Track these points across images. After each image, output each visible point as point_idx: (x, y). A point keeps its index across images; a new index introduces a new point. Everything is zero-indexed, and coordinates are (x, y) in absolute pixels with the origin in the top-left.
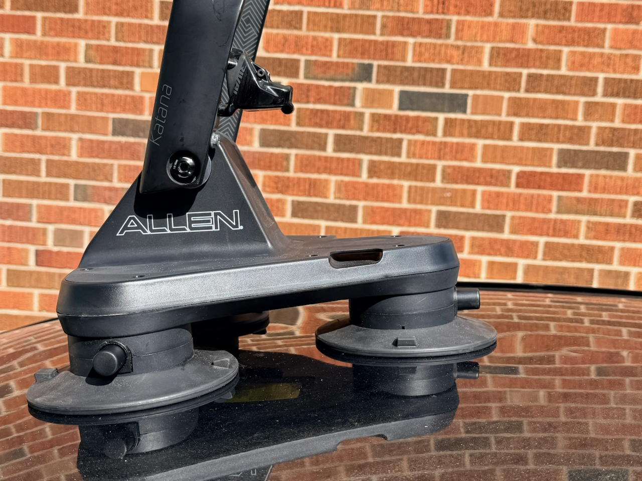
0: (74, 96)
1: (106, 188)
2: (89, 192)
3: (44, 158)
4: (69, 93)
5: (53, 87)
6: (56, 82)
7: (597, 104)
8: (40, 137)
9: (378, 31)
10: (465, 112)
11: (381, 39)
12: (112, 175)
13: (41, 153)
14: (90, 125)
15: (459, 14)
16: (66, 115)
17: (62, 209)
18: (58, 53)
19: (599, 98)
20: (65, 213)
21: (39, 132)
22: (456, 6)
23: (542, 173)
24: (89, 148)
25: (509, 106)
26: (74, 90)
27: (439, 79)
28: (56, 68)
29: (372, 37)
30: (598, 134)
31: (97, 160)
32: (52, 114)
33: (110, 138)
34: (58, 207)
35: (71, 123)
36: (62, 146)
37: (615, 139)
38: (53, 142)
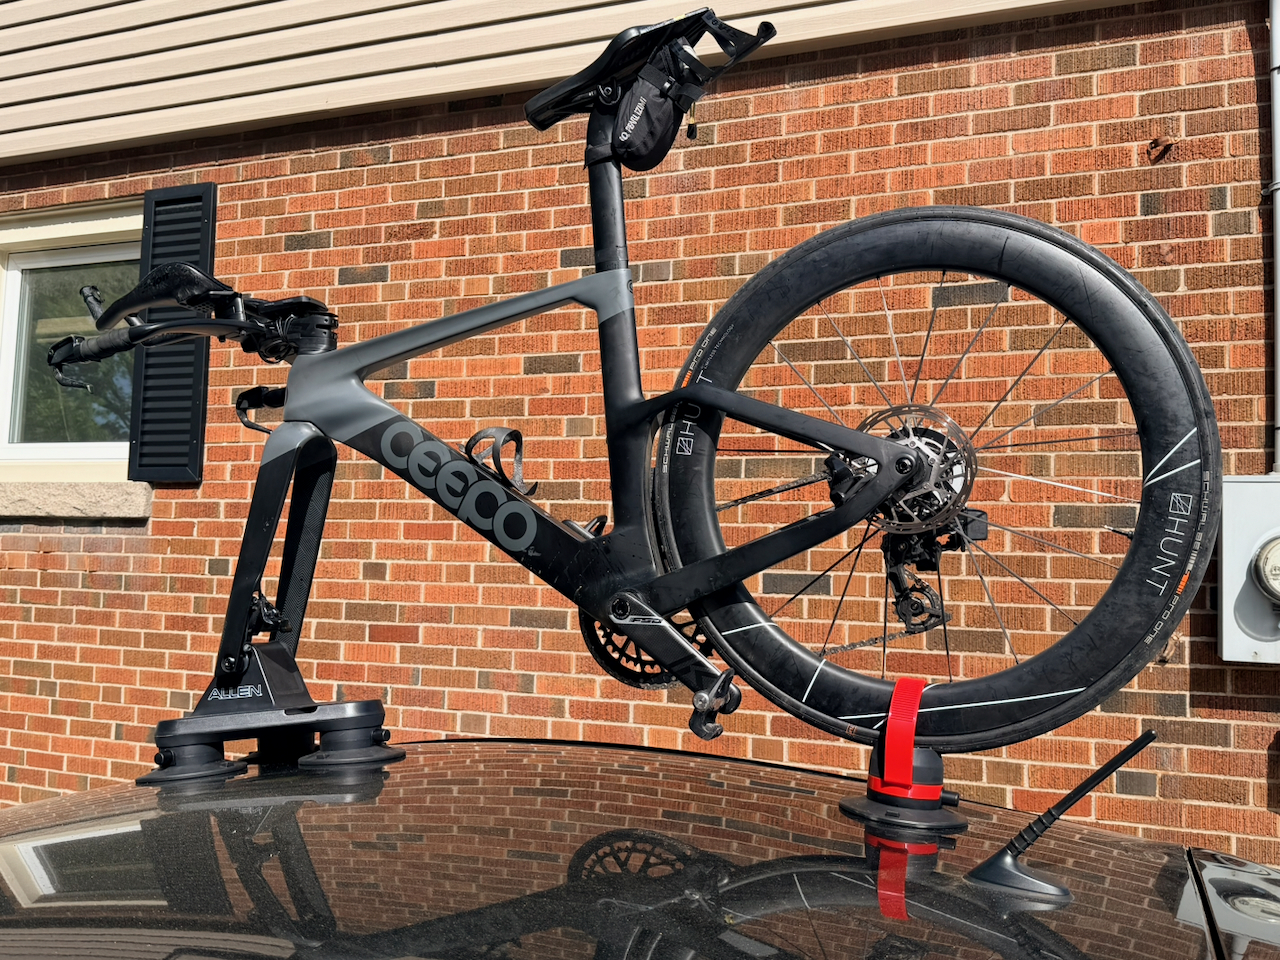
0: (480, 591)
1: (504, 675)
2: (491, 678)
3: (455, 648)
4: (477, 588)
5: (465, 584)
6: (467, 580)
8: (453, 629)
9: (740, 520)
10: (828, 593)
11: (743, 525)
12: (510, 662)
13: (453, 645)
14: (492, 616)
15: (814, 499)
16: (474, 609)
17: (468, 695)
18: (469, 555)
19: (963, 577)
20: (471, 700)
21: (452, 625)
22: (811, 492)
23: (913, 655)
24: (493, 638)
25: (871, 587)
26: (481, 586)
27: (800, 563)
28: (467, 568)
29: (735, 525)
30: (967, 614)
31: (497, 649)
32: (463, 608)
33: (509, 628)
34: (464, 693)
35: (478, 616)
36: (470, 637)
38: (463, 634)
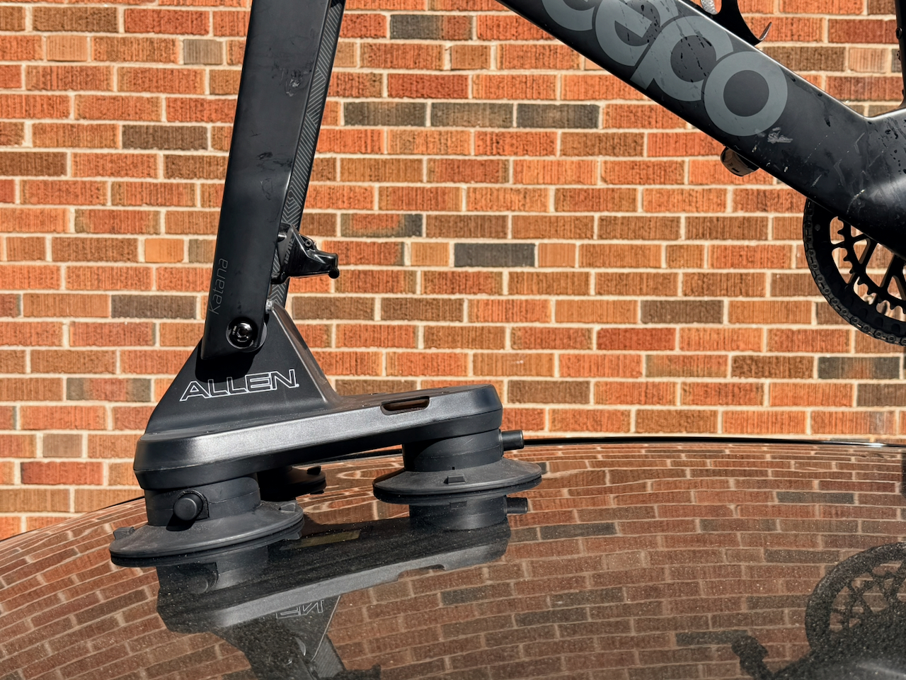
0: (63, 273)
1: (106, 381)
2: (86, 387)
3: (28, 349)
4: (58, 269)
5: (38, 263)
6: (42, 258)
7: (681, 247)
8: (23, 324)
9: (425, 178)
10: (532, 265)
11: (429, 186)
12: (114, 364)
13: (25, 345)
14: (85, 306)
15: (516, 154)
16: (54, 296)
17: (52, 411)
18: (43, 223)
19: (682, 241)
20: (57, 416)
21: (21, 319)
22: (512, 145)
23: (626, 331)
24: (85, 334)
25: (582, 256)
26: (63, 266)
27: (500, 229)
28: (41, 241)
29: (419, 185)
30: (685, 283)
31: (94, 348)
32: (38, 296)
33: (110, 320)
34: (47, 408)
35: (61, 305)
36: (51, 334)
37: (705, 286)
38: (39, 330)
